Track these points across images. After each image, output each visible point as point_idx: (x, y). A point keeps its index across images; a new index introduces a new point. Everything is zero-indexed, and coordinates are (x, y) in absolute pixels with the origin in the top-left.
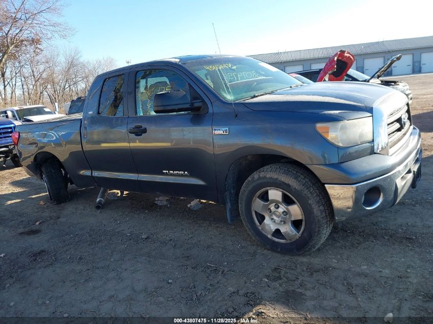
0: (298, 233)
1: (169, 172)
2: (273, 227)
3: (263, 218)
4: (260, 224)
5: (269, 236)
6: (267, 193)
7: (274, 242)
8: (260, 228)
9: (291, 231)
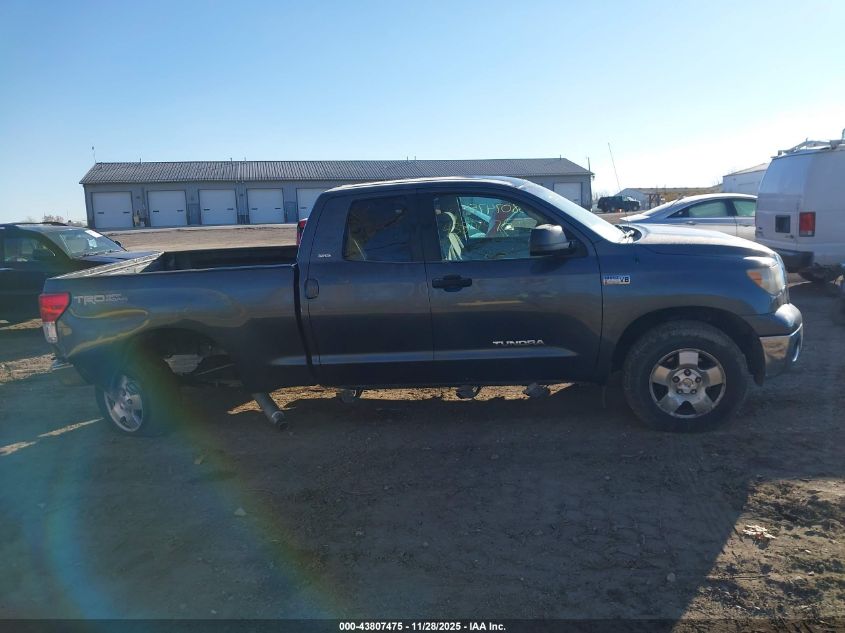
0: (714, 401)
1: (505, 343)
2: (680, 401)
3: (665, 390)
4: (659, 398)
5: (672, 414)
6: (676, 357)
7: (679, 419)
8: (659, 405)
9: (707, 401)
